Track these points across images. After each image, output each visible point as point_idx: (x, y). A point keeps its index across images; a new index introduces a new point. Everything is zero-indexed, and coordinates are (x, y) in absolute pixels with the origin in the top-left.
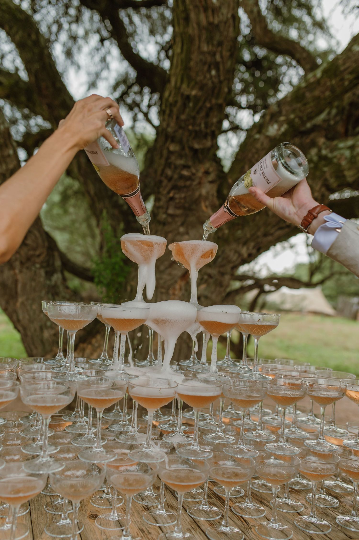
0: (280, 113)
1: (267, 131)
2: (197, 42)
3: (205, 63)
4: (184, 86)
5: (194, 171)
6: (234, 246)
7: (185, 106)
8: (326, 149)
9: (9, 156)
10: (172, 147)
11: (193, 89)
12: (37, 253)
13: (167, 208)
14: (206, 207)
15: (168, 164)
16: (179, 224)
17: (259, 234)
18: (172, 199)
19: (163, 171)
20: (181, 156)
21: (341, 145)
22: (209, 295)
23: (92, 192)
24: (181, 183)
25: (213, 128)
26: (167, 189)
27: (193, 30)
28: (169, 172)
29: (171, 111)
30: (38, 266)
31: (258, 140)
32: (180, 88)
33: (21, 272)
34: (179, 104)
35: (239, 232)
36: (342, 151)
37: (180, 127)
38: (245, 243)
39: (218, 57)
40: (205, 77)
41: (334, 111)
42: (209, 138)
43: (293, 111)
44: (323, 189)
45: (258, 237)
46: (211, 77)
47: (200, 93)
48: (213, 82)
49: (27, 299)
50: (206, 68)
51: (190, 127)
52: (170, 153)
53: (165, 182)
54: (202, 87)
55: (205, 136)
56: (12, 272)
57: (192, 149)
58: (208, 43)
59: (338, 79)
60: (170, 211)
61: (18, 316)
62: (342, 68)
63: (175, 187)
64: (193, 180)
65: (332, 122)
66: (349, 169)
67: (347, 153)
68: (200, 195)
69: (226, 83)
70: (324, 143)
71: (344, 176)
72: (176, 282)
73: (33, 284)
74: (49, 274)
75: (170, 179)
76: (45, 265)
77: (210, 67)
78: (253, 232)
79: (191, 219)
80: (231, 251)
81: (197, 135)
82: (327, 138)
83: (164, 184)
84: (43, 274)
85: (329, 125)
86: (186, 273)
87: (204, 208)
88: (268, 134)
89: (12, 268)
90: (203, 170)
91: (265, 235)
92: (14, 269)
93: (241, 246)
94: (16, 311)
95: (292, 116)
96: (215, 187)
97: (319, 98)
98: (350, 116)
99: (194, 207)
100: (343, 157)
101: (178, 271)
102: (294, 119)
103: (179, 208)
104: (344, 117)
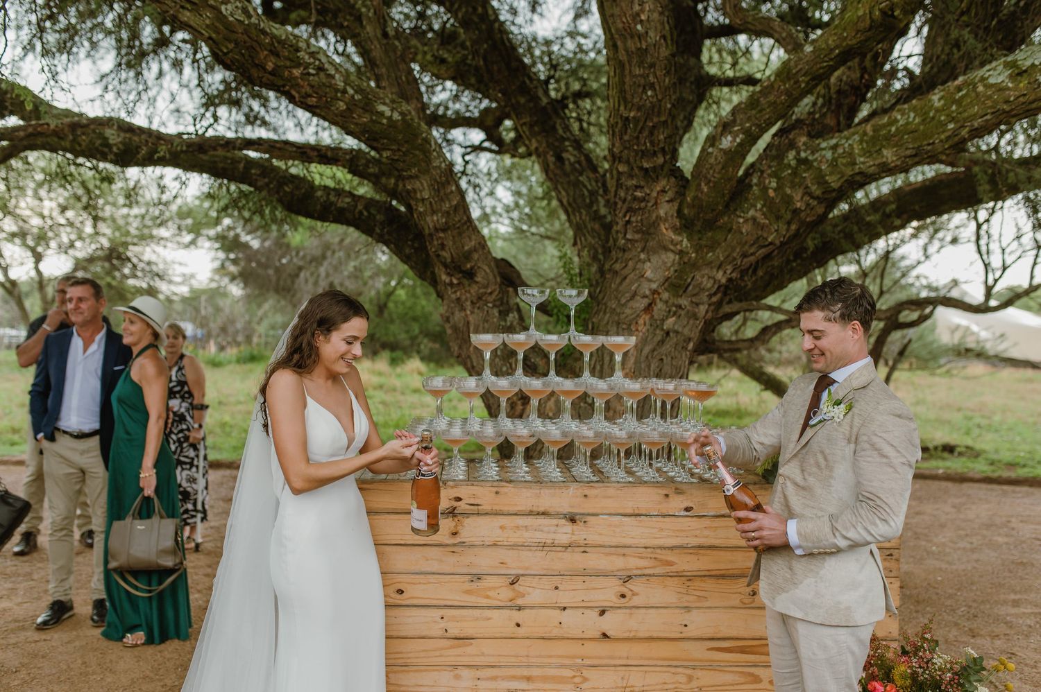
0: (734, 122)
1: (721, 144)
2: (627, 66)
3: (639, 86)
4: (622, 108)
5: (648, 192)
6: (706, 271)
7: (625, 127)
8: (805, 151)
9: (452, 192)
10: (622, 168)
11: (630, 110)
12: (489, 291)
13: (625, 235)
14: (667, 229)
16: (639, 250)
17: (735, 255)
18: (628, 222)
20: (631, 176)
21: (824, 145)
22: (680, 330)
23: (565, 201)
24: (636, 206)
26: (623, 211)
27: (622, 55)
28: (622, 193)
30: (490, 305)
31: (713, 153)
32: (618, 110)
33: (472, 313)
35: (711, 254)
36: (824, 152)
37: (626, 148)
38: (719, 267)
39: (651, 78)
40: (641, 99)
41: (821, 100)
42: (660, 155)
43: (749, 119)
44: (807, 198)
46: (648, 97)
47: (639, 114)
48: (651, 103)
50: (640, 90)
51: (636, 147)
52: (619, 173)
54: (639, 109)
55: (655, 154)
56: (463, 314)
57: (641, 168)
58: (639, 67)
59: (792, 82)
60: (629, 236)
61: (472, 362)
62: (794, 71)
63: (629, 210)
64: (649, 201)
65: (817, 116)
66: (832, 173)
67: (829, 155)
68: (658, 217)
70: (804, 144)
71: (826, 182)
72: (638, 316)
73: (486, 325)
74: (504, 314)
75: (624, 201)
76: (498, 303)
77: (644, 88)
78: (727, 253)
79: (651, 244)
80: (703, 276)
81: (644, 154)
82: (811, 136)
83: (619, 206)
84: (497, 314)
85: (814, 119)
86: (650, 305)
87: (664, 231)
88: (721, 147)
89: (463, 309)
90: (658, 189)
91: (744, 255)
92: (465, 310)
93: (715, 270)
94: (469, 357)
95: (748, 125)
96: (676, 205)
97: (775, 102)
98: (839, 106)
99: (652, 230)
100: (824, 160)
101: (641, 304)
102: (751, 127)
103: (637, 232)
104: (833, 108)
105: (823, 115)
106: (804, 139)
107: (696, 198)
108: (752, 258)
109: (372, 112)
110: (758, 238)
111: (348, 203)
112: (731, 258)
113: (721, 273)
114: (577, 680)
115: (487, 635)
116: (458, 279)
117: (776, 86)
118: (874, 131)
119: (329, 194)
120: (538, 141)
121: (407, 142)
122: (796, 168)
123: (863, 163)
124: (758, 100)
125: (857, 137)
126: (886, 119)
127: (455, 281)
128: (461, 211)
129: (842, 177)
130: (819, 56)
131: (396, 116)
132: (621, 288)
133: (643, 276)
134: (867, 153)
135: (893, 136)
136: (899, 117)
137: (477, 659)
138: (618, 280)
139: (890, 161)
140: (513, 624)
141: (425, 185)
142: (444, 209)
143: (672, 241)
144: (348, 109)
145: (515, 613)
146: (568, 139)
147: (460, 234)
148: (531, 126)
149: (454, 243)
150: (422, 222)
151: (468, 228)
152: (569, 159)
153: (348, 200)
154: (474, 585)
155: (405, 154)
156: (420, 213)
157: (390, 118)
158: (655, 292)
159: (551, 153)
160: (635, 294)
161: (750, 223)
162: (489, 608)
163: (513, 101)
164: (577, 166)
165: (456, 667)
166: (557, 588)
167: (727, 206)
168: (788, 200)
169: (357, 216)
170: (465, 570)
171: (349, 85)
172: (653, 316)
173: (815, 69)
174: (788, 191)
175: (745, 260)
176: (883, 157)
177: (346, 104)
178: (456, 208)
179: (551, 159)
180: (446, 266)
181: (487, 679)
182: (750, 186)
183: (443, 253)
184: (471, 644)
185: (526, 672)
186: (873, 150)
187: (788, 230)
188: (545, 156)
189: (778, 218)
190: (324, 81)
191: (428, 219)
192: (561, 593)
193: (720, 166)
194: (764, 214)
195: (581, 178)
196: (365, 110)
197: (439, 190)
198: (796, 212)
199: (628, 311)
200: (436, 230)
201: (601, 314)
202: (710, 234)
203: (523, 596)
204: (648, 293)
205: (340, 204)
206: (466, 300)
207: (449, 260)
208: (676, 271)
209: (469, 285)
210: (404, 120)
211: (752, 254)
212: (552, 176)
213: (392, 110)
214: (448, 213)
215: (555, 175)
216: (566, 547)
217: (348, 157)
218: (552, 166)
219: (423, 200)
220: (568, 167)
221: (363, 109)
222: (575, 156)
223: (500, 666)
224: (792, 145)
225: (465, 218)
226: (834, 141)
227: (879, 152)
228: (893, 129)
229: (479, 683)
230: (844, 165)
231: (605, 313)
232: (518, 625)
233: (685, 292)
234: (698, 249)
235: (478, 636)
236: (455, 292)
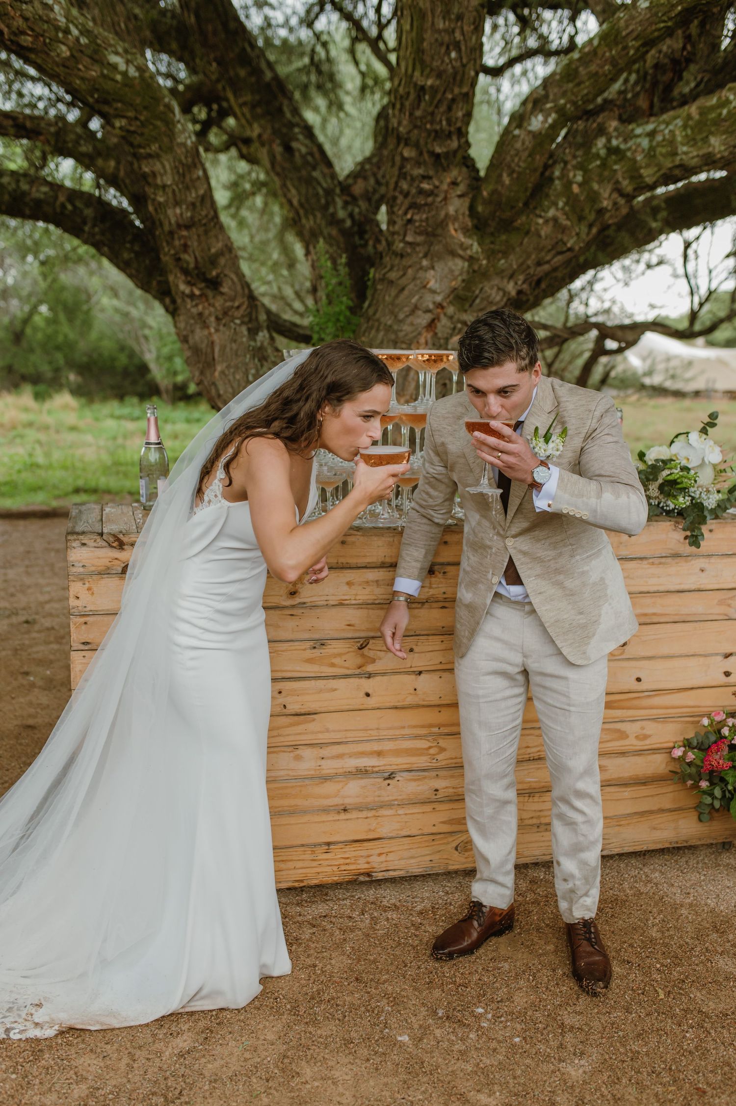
0: (545, 97)
1: (529, 125)
2: (430, 18)
3: (442, 44)
4: (417, 74)
5: (437, 183)
6: (496, 281)
7: (419, 99)
8: (617, 138)
9: (198, 178)
10: (407, 153)
11: (428, 77)
12: (236, 304)
13: (405, 235)
14: (456, 230)
15: (402, 175)
16: (421, 255)
17: (529, 262)
18: (410, 221)
19: (397, 183)
20: (418, 164)
21: (639, 131)
23: (295, 202)
24: (421, 200)
25: (459, 124)
26: (403, 208)
28: (404, 185)
29: (402, 105)
30: (237, 322)
31: (519, 136)
32: (412, 76)
33: (217, 330)
34: (412, 96)
35: (503, 261)
36: (639, 140)
37: (416, 127)
38: (511, 277)
39: (457, 35)
40: (443, 62)
41: (633, 77)
42: (455, 138)
43: (564, 94)
44: (615, 195)
45: (529, 267)
46: (451, 60)
47: (438, 82)
48: (453, 67)
49: (228, 367)
50: (443, 50)
51: (428, 126)
52: (404, 159)
53: (400, 198)
54: (439, 76)
55: (449, 136)
56: (206, 332)
57: (432, 154)
58: (444, 18)
59: (620, 46)
60: (409, 238)
61: (217, 390)
62: (624, 33)
63: (413, 206)
64: (437, 195)
65: (629, 96)
66: (648, 166)
67: (645, 143)
68: (447, 215)
69: (471, 65)
70: (616, 129)
71: (641, 176)
72: (420, 334)
73: (234, 346)
74: (253, 332)
75: (406, 195)
76: (246, 319)
77: (448, 48)
78: (521, 261)
79: (437, 248)
80: (492, 288)
81: (438, 135)
82: (622, 120)
83: (399, 202)
84: (246, 333)
85: (625, 99)
86: (433, 321)
87: (453, 232)
88: (530, 128)
89: (205, 326)
90: (448, 180)
91: (539, 264)
92: (208, 327)
93: (505, 281)
94: (214, 384)
95: (562, 102)
96: (467, 202)
97: (597, 73)
98: (655, 84)
99: (439, 231)
100: (640, 149)
101: (423, 319)
102: (565, 104)
103: (420, 234)
104: (647, 86)
105: (636, 95)
106: (614, 124)
107: (494, 192)
108: (546, 267)
109: (103, 64)
110: (557, 243)
111: (45, 193)
112: (524, 266)
113: (512, 284)
114: (432, 751)
115: (332, 709)
116: (201, 289)
117: (600, 52)
118: (701, 114)
119: (18, 181)
120: (261, 126)
121: (145, 108)
122: (606, 159)
123: (685, 153)
124: (576, 70)
125: (679, 122)
126: (714, 101)
127: (197, 292)
128: (208, 205)
129: (659, 170)
130: (656, 14)
131: (132, 72)
132: (397, 302)
133: (425, 287)
134: (691, 141)
135: (725, 120)
136: (732, 97)
137: (320, 736)
138: (393, 292)
139: (717, 150)
140: (362, 694)
141: (168, 167)
142: (189, 199)
143: (461, 245)
144: (72, 56)
145: (364, 682)
146: (297, 125)
147: (206, 232)
148: (253, 107)
149: (200, 243)
150: (162, 217)
151: (215, 226)
152: (299, 150)
153: (45, 189)
154: (317, 653)
155: (143, 125)
156: (160, 203)
157: (125, 74)
158: (440, 306)
159: (278, 141)
160: (416, 308)
161: (551, 224)
162: (334, 677)
163: (232, 73)
164: (309, 158)
165: (296, 747)
166: (411, 650)
167: (526, 204)
168: (594, 198)
169: (58, 210)
170: (307, 636)
171: (72, 22)
172: (436, 334)
173: (649, 30)
174: (596, 186)
175: (539, 269)
176: (710, 145)
177: (70, 49)
178: (203, 199)
179: (278, 149)
180: (186, 272)
181: (333, 758)
182: (551, 180)
183: (186, 257)
184: (314, 720)
185: (376, 747)
186: (699, 137)
187: (588, 234)
188: (270, 146)
189: (581, 219)
190: (40, 12)
191: (170, 212)
192: (416, 655)
193: (526, 153)
194: (566, 214)
195: (316, 174)
196: (95, 61)
197: (184, 175)
198: (601, 212)
199: (406, 328)
200: (179, 226)
201: (373, 332)
202: (504, 237)
203: (373, 661)
204: (431, 306)
205: (35, 194)
206: (210, 315)
207: (192, 265)
208: (463, 281)
209: (214, 297)
210: (142, 77)
211: (548, 262)
212: (278, 169)
213: (128, 62)
214: (193, 204)
215: (283, 169)
216: (423, 603)
217: (52, 129)
218: (279, 157)
219: (164, 187)
220: (298, 159)
221: (91, 58)
222: (306, 146)
223: (346, 743)
224: (602, 131)
225: (212, 213)
226: (650, 127)
227: (705, 140)
228: (725, 112)
229: (323, 762)
230: (662, 155)
231: (378, 330)
232: (368, 695)
233: (471, 306)
234: (491, 254)
235: (323, 710)
236: (197, 305)
